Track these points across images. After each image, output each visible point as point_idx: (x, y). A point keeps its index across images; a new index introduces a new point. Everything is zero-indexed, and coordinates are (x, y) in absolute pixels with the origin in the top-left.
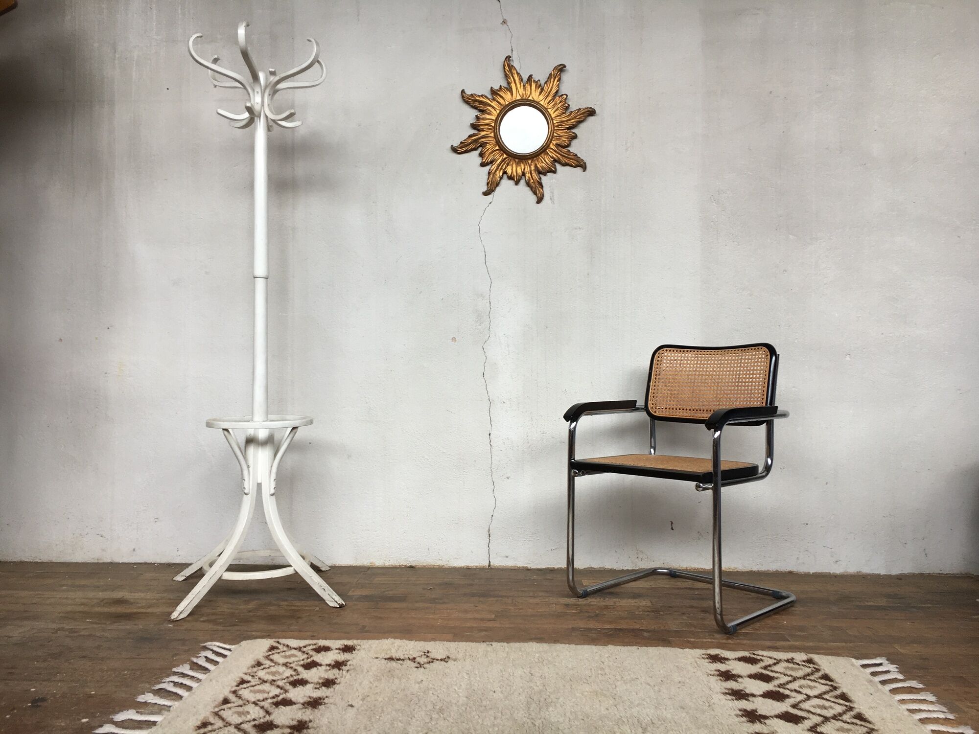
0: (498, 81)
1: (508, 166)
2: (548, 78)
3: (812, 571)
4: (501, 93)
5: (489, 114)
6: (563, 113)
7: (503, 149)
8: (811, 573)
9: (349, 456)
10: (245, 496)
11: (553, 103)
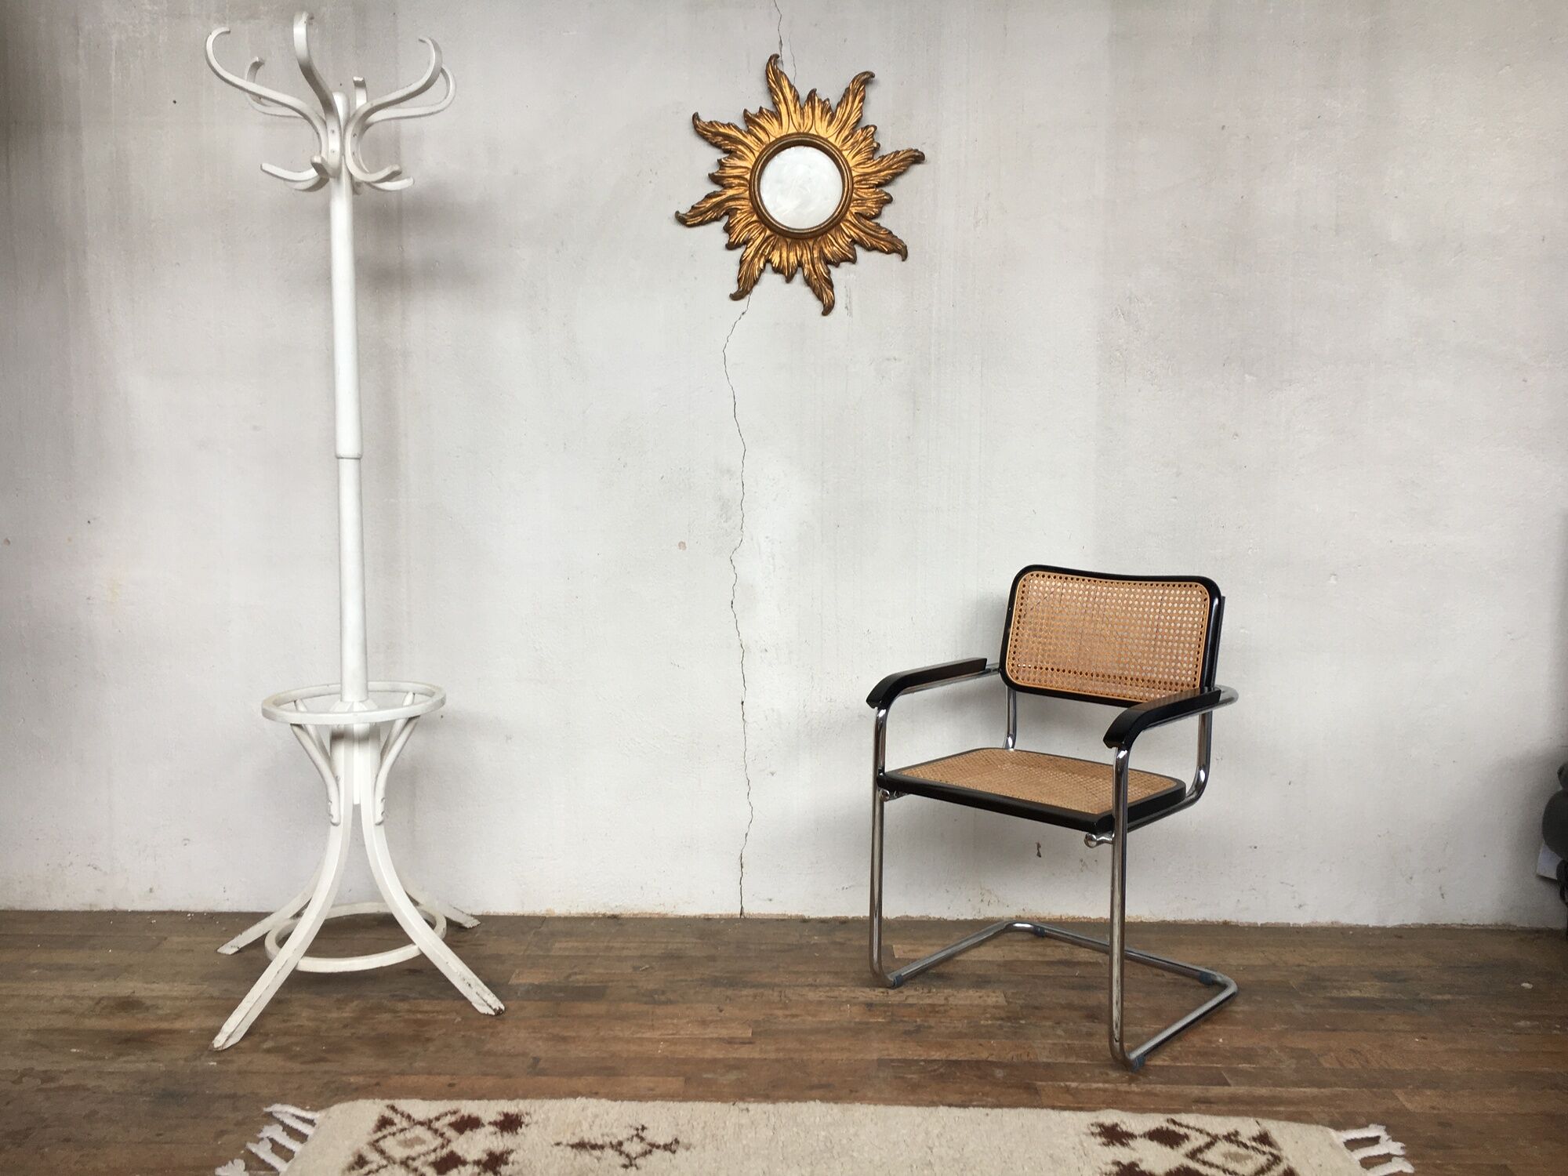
0: (757, 100)
1: (773, 250)
2: (844, 96)
3: (1260, 922)
4: (761, 121)
5: (740, 158)
6: (869, 159)
7: (764, 220)
8: (1259, 925)
9: (509, 738)
10: (332, 827)
11: (852, 140)
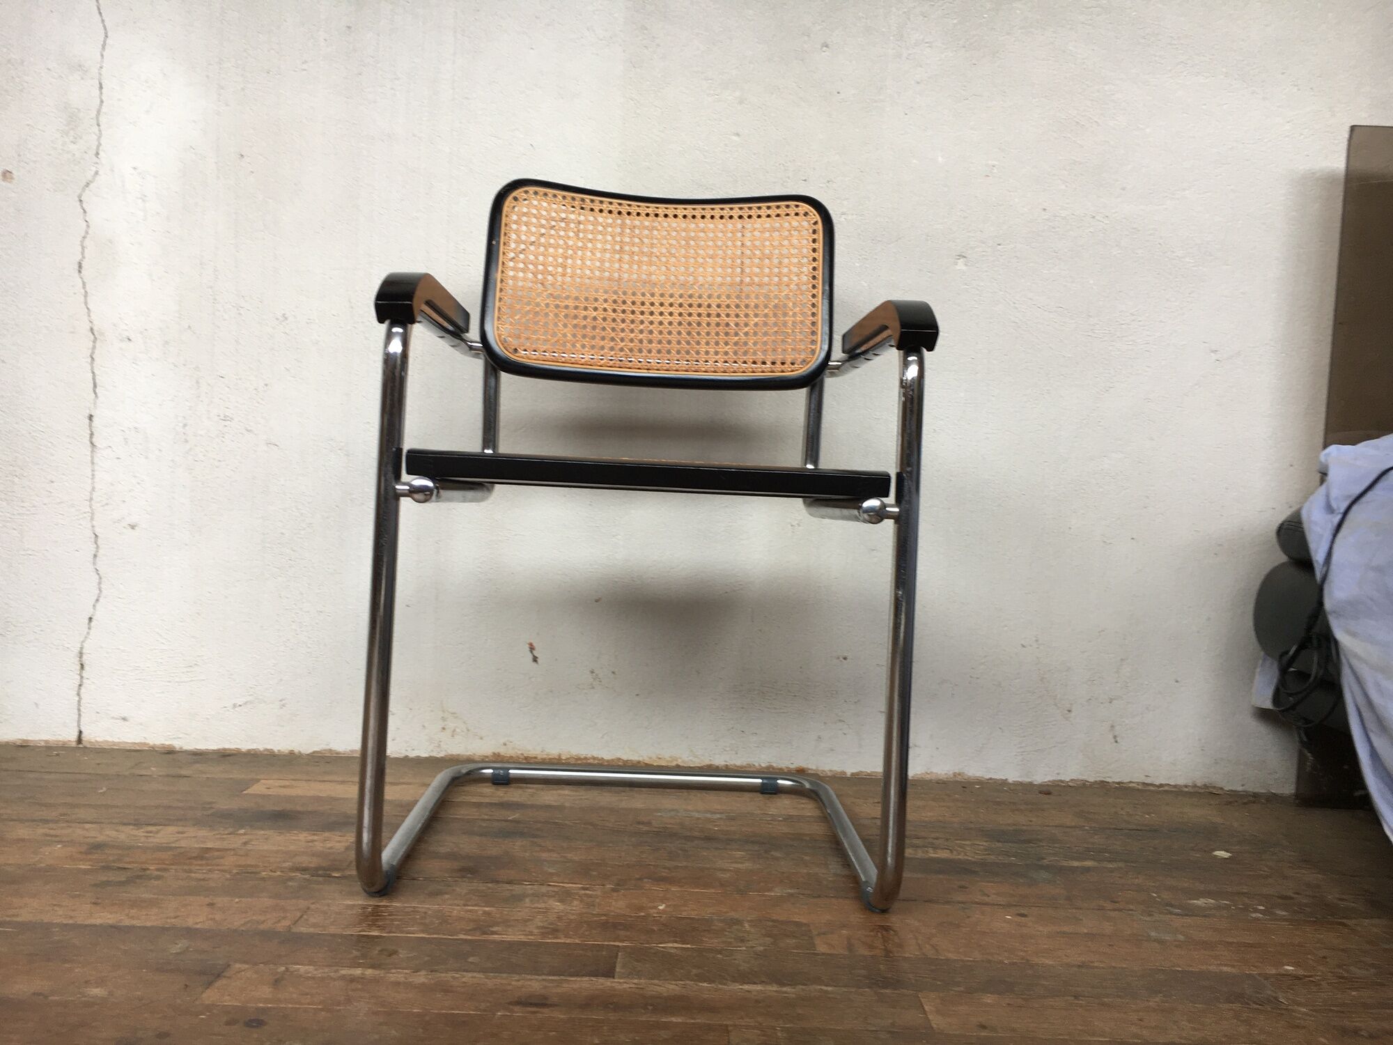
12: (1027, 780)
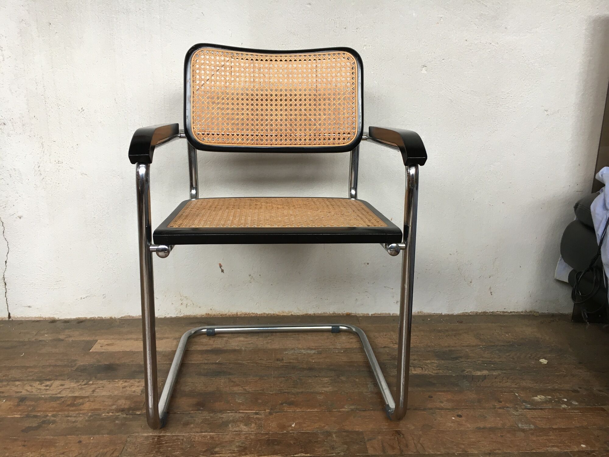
8: (370, 315)
12: (450, 313)
